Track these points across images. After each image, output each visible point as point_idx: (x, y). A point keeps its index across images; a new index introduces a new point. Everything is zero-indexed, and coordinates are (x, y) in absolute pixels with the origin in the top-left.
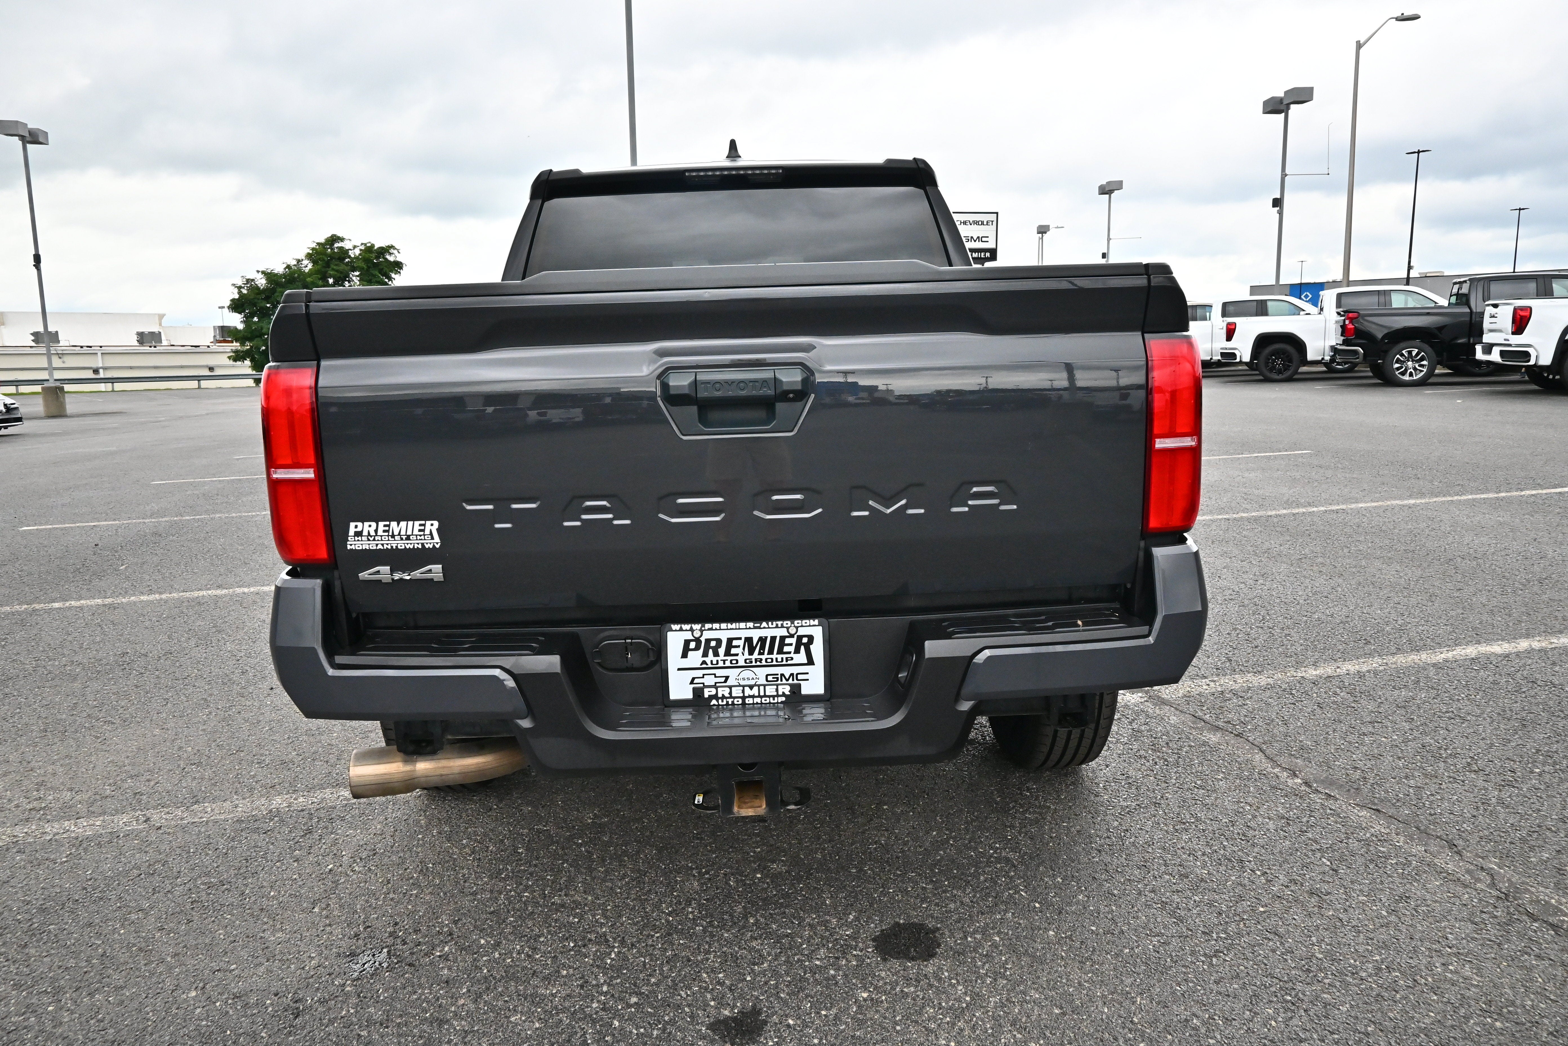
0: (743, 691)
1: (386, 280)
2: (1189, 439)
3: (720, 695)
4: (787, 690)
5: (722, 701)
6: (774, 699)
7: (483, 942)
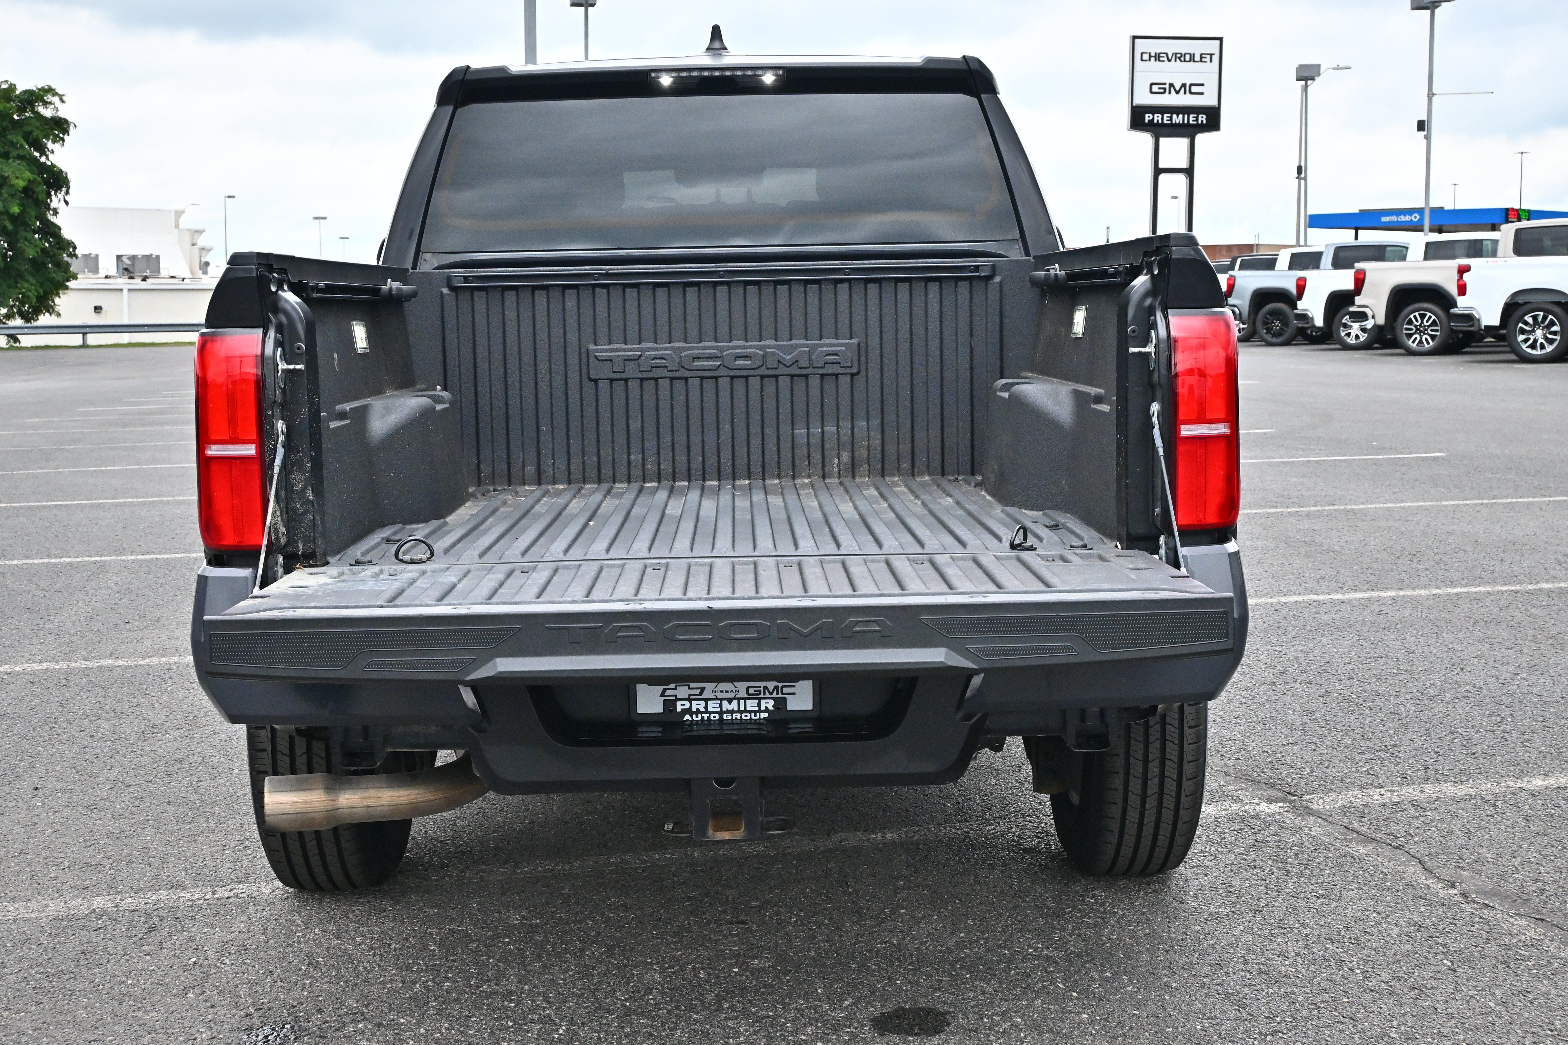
0: (721, 706)
1: (37, 154)
2: (1221, 425)
3: (694, 709)
4: (770, 704)
5: (697, 717)
6: (755, 716)
7: (402, 1021)
